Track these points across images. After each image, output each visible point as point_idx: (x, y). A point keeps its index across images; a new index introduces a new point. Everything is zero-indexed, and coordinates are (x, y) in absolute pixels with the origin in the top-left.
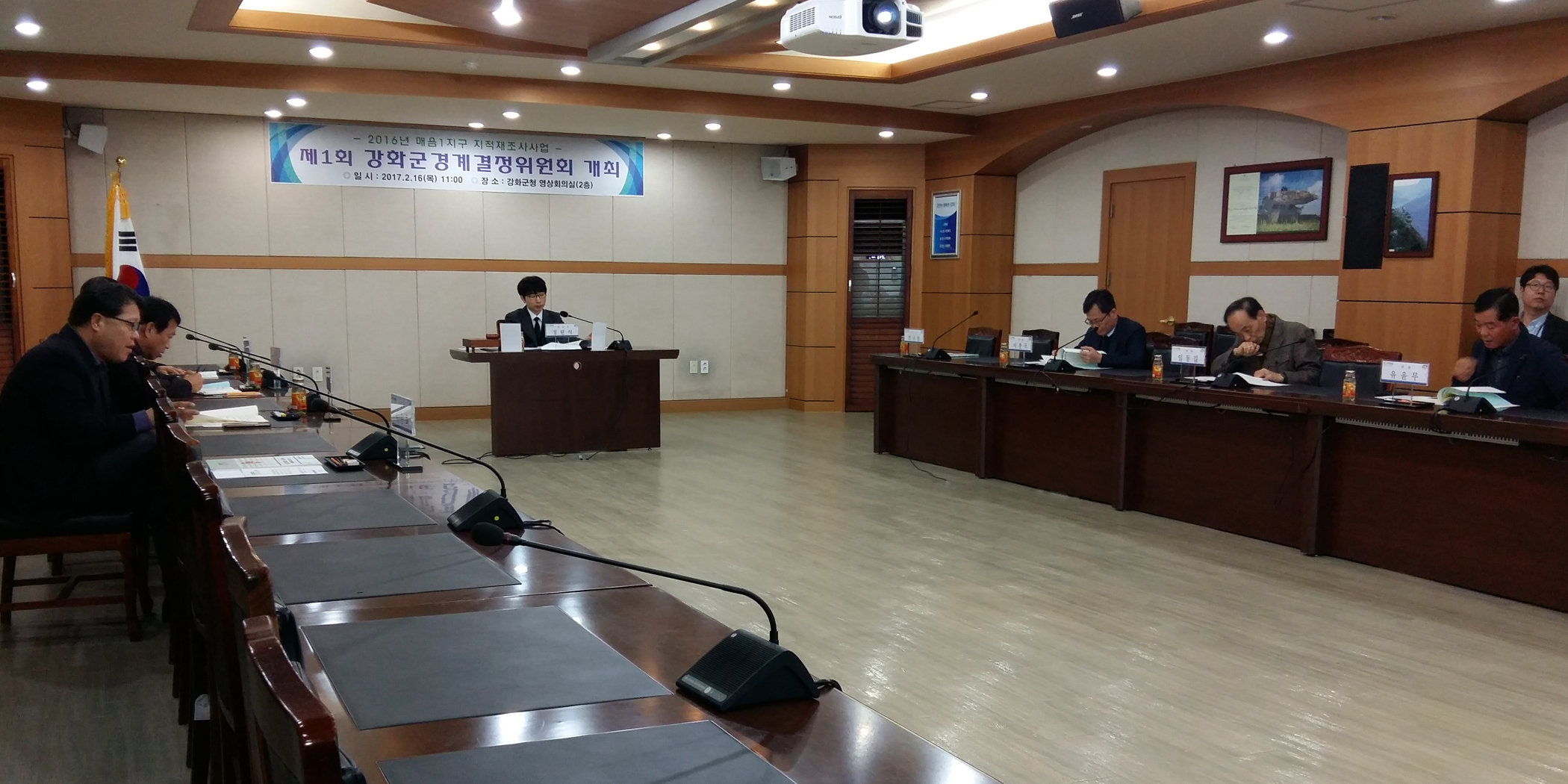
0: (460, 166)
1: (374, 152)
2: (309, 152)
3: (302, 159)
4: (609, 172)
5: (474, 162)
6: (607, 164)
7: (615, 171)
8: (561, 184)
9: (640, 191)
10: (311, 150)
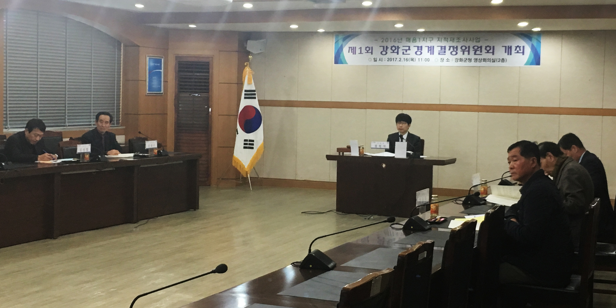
0: (428, 52)
1: (384, 47)
2: (352, 48)
3: (349, 52)
4: (518, 52)
5: (437, 50)
6: (516, 47)
7: (522, 51)
8: (487, 60)
9: (538, 63)
10: (353, 47)
